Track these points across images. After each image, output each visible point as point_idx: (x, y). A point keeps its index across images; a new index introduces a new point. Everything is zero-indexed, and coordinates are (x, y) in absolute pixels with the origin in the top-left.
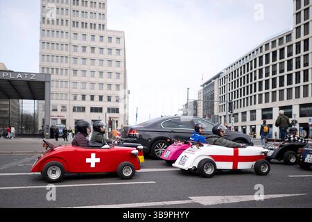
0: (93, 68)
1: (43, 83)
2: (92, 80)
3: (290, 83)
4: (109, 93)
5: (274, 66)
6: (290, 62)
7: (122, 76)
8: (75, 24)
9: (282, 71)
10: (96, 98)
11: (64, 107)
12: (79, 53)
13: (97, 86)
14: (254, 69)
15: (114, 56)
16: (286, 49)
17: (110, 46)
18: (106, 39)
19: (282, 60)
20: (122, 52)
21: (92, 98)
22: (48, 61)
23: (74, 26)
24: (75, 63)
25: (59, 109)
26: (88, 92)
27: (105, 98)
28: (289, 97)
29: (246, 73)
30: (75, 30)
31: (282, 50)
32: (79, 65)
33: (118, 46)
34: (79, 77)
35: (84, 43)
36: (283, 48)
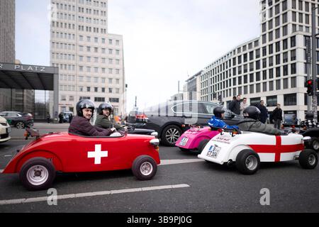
0: (96, 65)
1: (52, 75)
2: (96, 74)
3: (258, 79)
4: (111, 85)
5: (245, 65)
6: (258, 62)
7: (121, 71)
8: (81, 28)
9: (251, 70)
10: (100, 90)
11: (71, 96)
12: (84, 52)
13: (100, 80)
14: (229, 68)
15: (114, 55)
16: (255, 52)
17: (110, 46)
18: (107, 41)
19: (252, 61)
20: (120, 52)
21: (96, 89)
22: (57, 57)
23: (79, 29)
24: (81, 60)
25: (67, 98)
26: (92, 84)
27: (107, 90)
28: (258, 90)
29: (223, 71)
30: (81, 33)
31: (251, 53)
32: (84, 62)
33: (117, 47)
34: (85, 72)
35: (89, 44)
36: (252, 52)
